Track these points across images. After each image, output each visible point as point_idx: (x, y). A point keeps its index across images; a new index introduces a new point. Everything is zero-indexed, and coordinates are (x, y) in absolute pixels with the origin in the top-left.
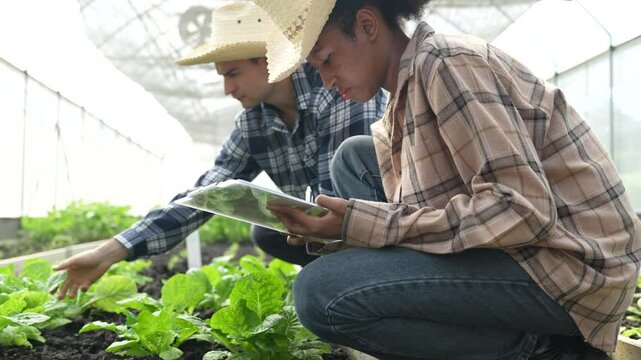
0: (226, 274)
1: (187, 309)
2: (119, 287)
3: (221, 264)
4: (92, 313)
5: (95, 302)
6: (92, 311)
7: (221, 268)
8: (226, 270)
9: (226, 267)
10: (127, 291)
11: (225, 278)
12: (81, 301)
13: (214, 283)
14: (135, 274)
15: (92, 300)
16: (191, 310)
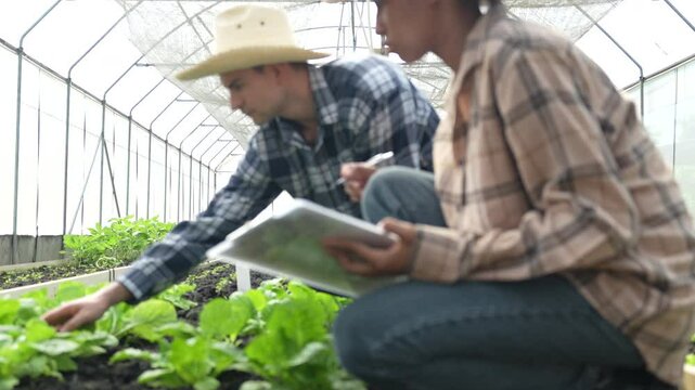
0: (274, 298)
1: (228, 336)
2: (158, 312)
3: (270, 287)
4: (128, 340)
5: (131, 329)
6: (130, 337)
7: (268, 292)
8: (274, 294)
9: (274, 290)
10: (166, 317)
11: (272, 302)
12: (116, 327)
13: (260, 308)
14: (178, 298)
15: (128, 327)
16: (233, 337)
